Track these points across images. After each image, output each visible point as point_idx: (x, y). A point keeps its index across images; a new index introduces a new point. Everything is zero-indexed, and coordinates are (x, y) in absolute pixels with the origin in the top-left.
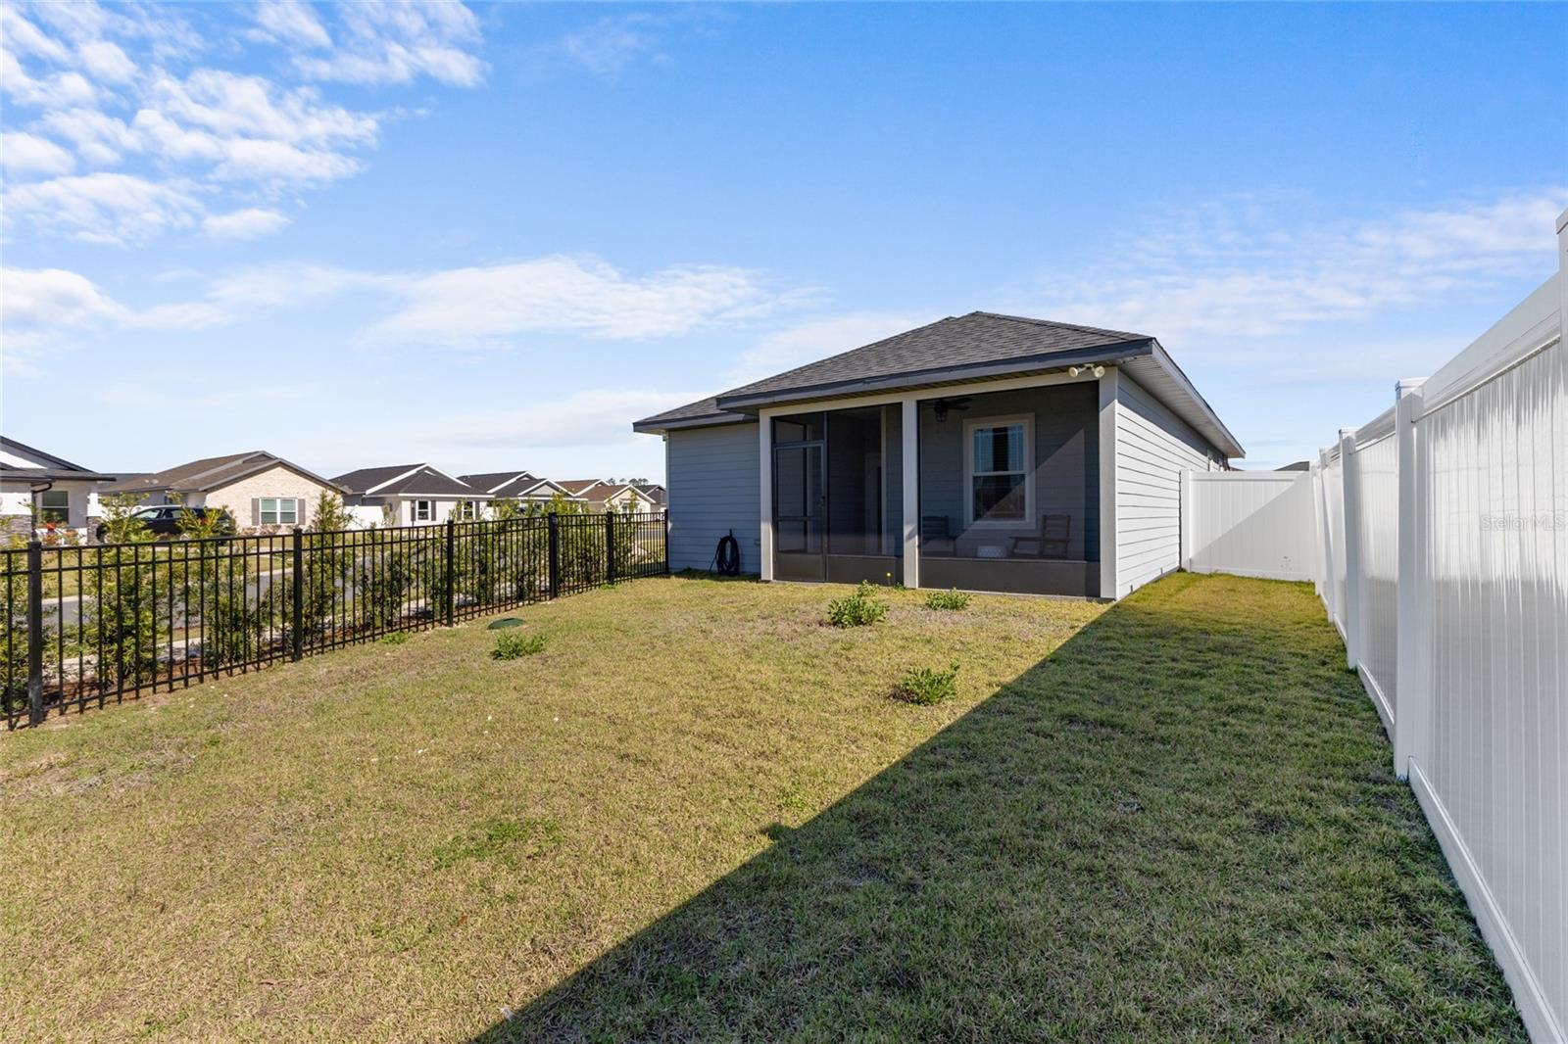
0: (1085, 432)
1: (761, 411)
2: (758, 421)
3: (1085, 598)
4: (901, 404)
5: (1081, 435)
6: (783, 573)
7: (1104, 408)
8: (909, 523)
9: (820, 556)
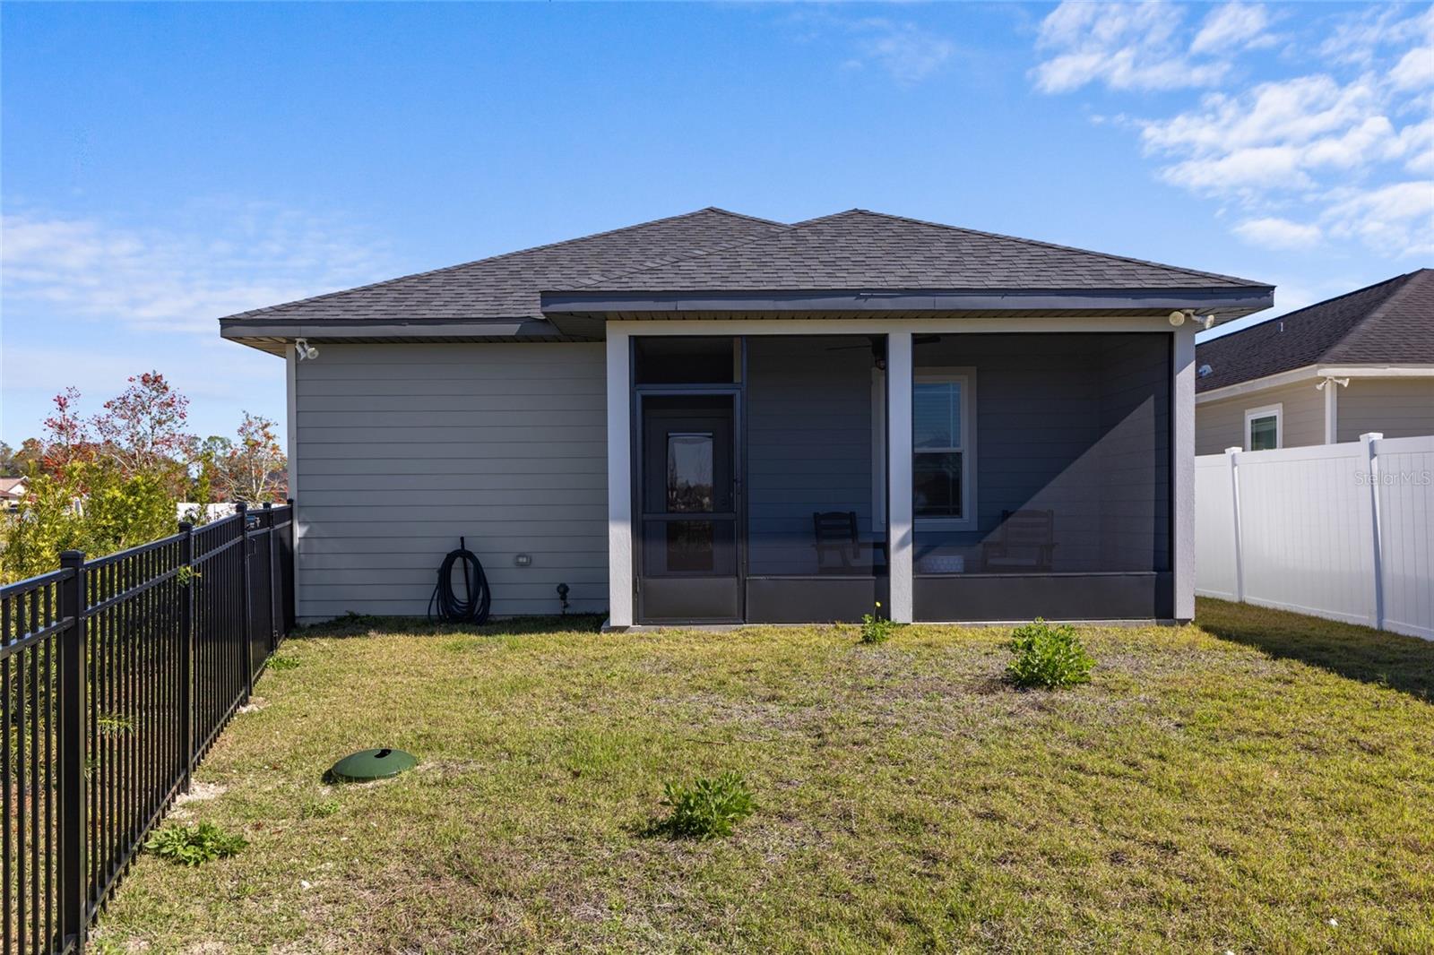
0: (1156, 399)
1: (607, 322)
2: (603, 339)
3: (1154, 620)
4: (887, 335)
5: (1149, 404)
6: (649, 610)
7: (1181, 371)
8: (900, 521)
9: (733, 580)
